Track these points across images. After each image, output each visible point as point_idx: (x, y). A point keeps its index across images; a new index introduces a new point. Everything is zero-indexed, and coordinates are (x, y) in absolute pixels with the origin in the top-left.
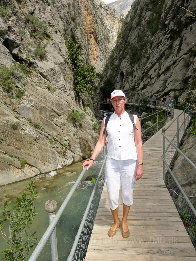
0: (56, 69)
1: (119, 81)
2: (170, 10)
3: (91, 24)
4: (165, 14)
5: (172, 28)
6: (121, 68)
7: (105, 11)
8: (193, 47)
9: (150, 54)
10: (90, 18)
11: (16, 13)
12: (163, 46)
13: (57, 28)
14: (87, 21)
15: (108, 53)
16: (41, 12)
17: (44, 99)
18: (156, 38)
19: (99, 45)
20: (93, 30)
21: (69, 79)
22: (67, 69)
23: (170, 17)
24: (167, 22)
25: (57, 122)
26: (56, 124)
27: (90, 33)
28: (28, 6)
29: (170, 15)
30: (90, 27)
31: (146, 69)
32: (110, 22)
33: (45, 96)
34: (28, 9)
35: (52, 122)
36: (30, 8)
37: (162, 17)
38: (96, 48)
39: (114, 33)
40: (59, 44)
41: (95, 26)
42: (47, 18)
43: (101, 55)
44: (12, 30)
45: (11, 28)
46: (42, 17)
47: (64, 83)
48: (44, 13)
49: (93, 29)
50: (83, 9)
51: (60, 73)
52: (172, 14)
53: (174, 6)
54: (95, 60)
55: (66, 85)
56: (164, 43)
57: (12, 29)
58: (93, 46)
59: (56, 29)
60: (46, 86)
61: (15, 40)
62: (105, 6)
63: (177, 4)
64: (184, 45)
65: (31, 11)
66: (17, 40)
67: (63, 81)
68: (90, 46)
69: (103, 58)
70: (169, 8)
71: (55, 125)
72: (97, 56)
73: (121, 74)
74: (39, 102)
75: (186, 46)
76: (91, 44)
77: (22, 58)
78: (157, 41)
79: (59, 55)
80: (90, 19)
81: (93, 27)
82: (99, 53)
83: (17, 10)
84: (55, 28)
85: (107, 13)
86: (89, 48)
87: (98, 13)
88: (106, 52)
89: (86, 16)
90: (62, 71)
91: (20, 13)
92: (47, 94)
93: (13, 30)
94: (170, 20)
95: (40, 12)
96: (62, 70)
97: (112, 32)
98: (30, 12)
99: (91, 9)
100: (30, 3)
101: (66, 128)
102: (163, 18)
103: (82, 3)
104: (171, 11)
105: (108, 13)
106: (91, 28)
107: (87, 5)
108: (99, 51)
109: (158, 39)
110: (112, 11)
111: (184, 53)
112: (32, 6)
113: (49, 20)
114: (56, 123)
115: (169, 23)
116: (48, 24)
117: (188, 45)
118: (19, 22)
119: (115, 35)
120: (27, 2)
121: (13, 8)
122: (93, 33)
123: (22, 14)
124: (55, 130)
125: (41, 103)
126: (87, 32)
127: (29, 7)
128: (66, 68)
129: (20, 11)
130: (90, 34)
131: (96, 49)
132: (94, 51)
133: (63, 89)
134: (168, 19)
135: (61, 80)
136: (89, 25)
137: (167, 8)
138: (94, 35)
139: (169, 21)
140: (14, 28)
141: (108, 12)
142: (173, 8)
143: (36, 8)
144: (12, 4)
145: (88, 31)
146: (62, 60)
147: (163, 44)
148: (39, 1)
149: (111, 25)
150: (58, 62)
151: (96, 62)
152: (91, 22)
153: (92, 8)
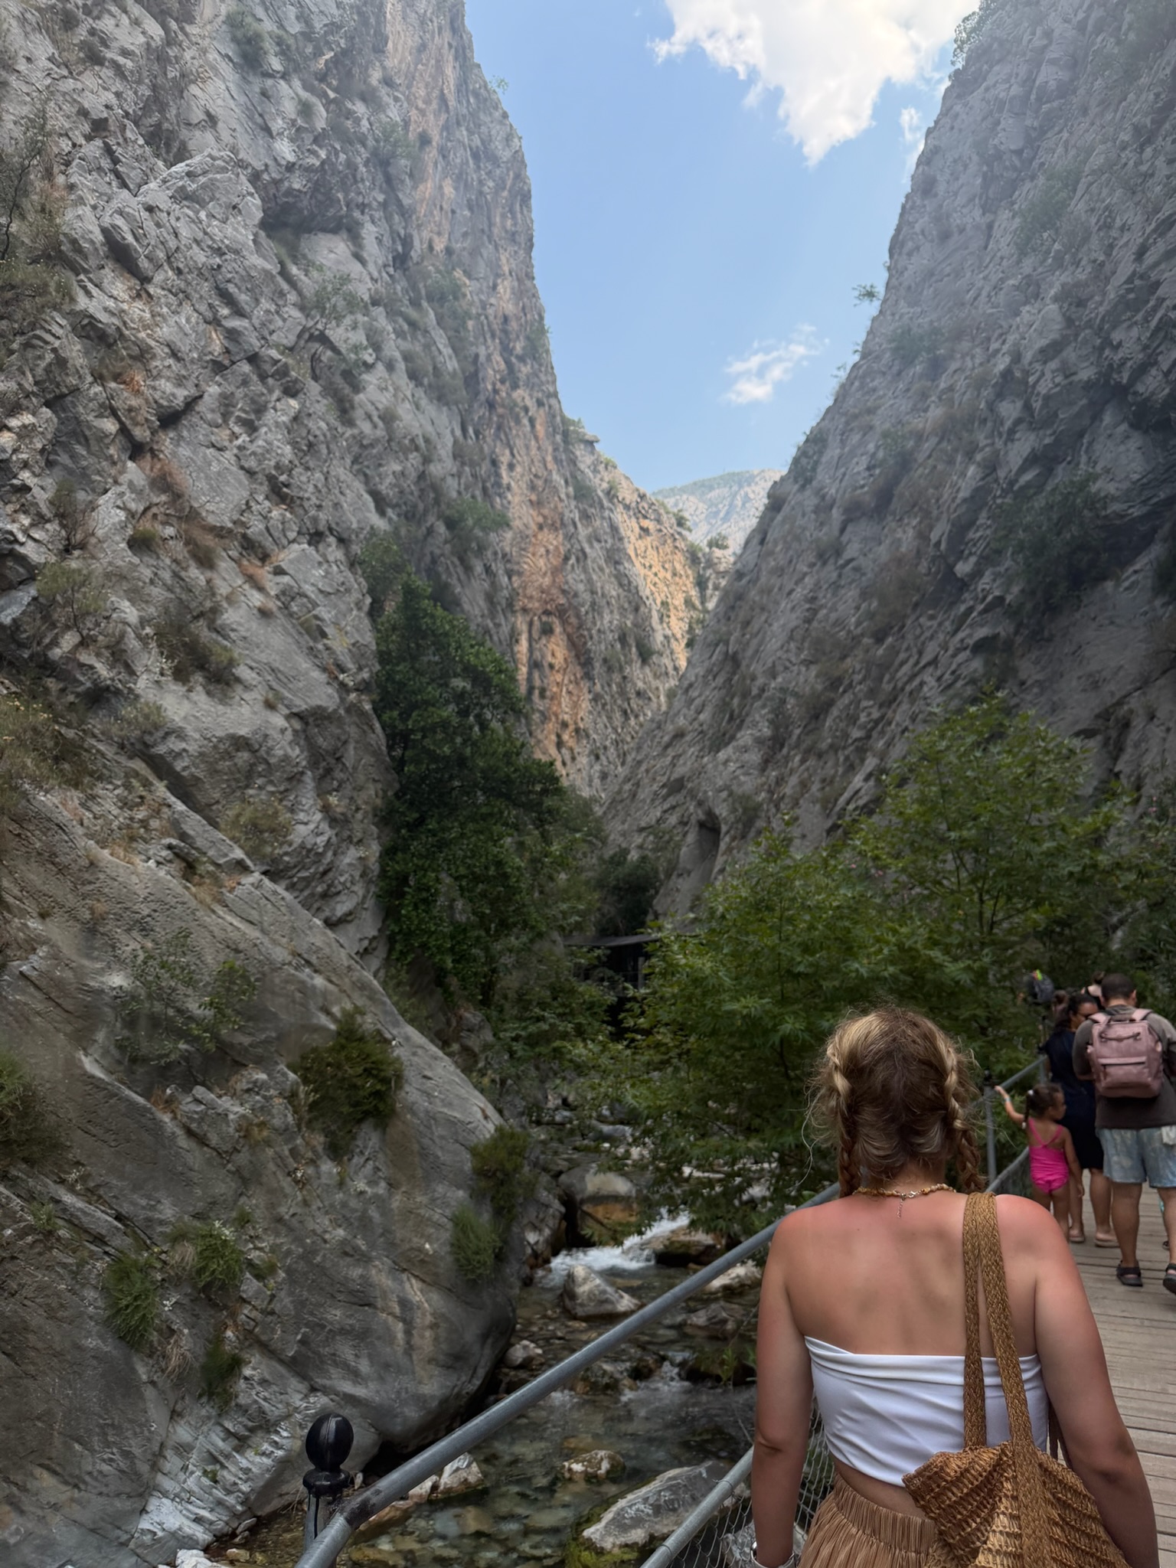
0: (270, 743)
1: (689, 867)
2: (981, 509)
3: (556, 571)
4: (953, 525)
5: (996, 598)
6: (705, 792)
7: (634, 520)
8: (1125, 696)
9: (873, 729)
10: (553, 540)
11: (63, 396)
12: (949, 686)
13: (322, 516)
14: (534, 555)
15: (637, 716)
16: (233, 419)
17: (135, 933)
18: (905, 646)
19: (588, 676)
20: (562, 600)
21: (359, 816)
22: (352, 752)
23: (982, 545)
24: (963, 568)
25: (203, 1117)
26: (190, 1133)
27: (547, 613)
28: (155, 372)
29: (979, 534)
30: (547, 581)
31: (851, 807)
32: (654, 570)
33: (146, 912)
34: (154, 388)
35: (166, 1118)
36: (166, 386)
37: (938, 544)
38: (571, 687)
39: (673, 621)
40: (320, 599)
41: (575, 580)
42: (268, 451)
43: (600, 726)
44: (12, 485)
45: (9, 469)
46: (239, 442)
47: (321, 841)
48: (251, 428)
49: (564, 592)
50: (517, 500)
51: (302, 773)
52: (989, 527)
53: (1003, 490)
54: (564, 751)
55: (330, 854)
56: (953, 673)
57: (15, 477)
58: (559, 677)
59: (315, 520)
60: (170, 847)
61: (16, 541)
62: (635, 497)
63: (1016, 481)
64: (1074, 683)
65: (165, 403)
66: (30, 543)
67: (312, 826)
68: (542, 677)
69: (608, 743)
70: (972, 497)
71: (183, 1142)
72: (577, 730)
73: (702, 825)
74: (89, 957)
75: (1084, 690)
76: (546, 664)
77: (45, 655)
78: (912, 661)
79: (304, 664)
80: (551, 548)
81: (566, 587)
82: (590, 712)
83: (73, 380)
84: (313, 512)
85: (641, 528)
86: (537, 683)
87: (598, 523)
88: (625, 712)
89: (529, 532)
90: (314, 764)
91: (91, 400)
92: (168, 899)
93: (15, 481)
94: (981, 557)
95: (226, 416)
96: (316, 757)
97: (666, 619)
98: (160, 406)
99: (561, 500)
100: (171, 361)
101: (272, 1166)
102: (943, 546)
103: (519, 469)
104: (984, 514)
105: (645, 531)
106: (554, 591)
107: (540, 483)
108: (585, 705)
109: (915, 650)
110: (669, 522)
111: (1078, 728)
112: (180, 381)
113: (277, 467)
114: (194, 1126)
115: (977, 574)
116: (265, 488)
117: (1096, 686)
118: (77, 447)
119: (679, 636)
120: (154, 357)
121: (50, 364)
122: (561, 613)
123: (102, 405)
124: (179, 1180)
125: (98, 965)
126: (530, 606)
127: (163, 381)
128: (351, 747)
129: (98, 389)
130: (544, 618)
131: (575, 692)
132: (560, 704)
133: (304, 879)
134: (971, 554)
135: (302, 816)
136: (545, 574)
137: (965, 500)
138: (564, 622)
139: (977, 564)
140: (25, 475)
141: (646, 523)
142: (995, 497)
143: (206, 396)
144: (47, 343)
145: (537, 605)
146: (323, 696)
147: (947, 676)
148: (233, 363)
149: (661, 585)
150: (298, 702)
151: (568, 762)
152: (555, 562)
153: (563, 496)
